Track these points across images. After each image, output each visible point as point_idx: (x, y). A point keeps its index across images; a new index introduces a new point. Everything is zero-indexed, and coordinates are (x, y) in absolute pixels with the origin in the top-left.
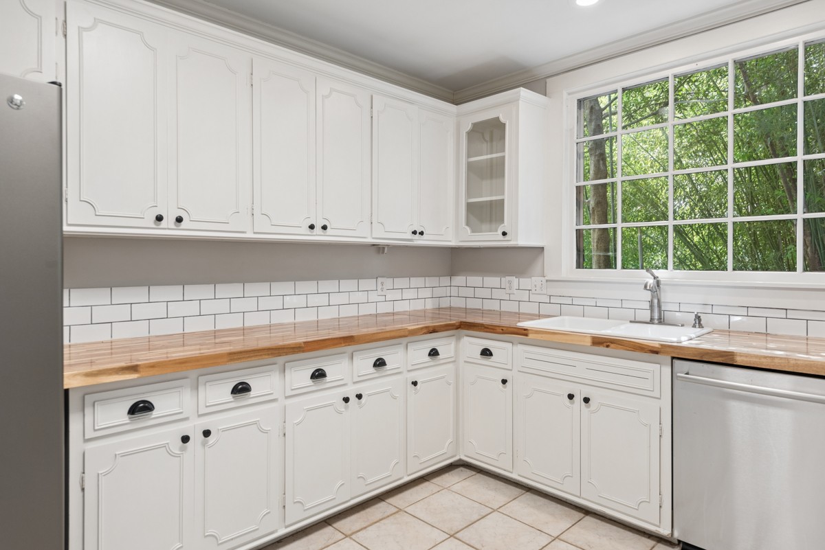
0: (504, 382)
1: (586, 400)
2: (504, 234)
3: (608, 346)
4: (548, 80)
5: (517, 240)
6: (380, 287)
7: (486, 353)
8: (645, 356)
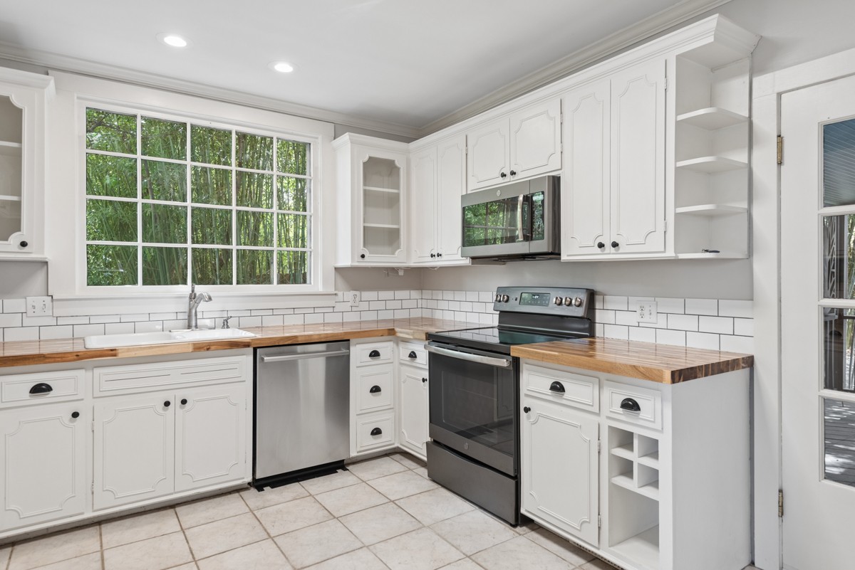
0: (75, 415)
1: (184, 402)
2: (25, 244)
3: (208, 349)
4: (50, 72)
5: (42, 252)
7: (40, 389)
8: (235, 351)
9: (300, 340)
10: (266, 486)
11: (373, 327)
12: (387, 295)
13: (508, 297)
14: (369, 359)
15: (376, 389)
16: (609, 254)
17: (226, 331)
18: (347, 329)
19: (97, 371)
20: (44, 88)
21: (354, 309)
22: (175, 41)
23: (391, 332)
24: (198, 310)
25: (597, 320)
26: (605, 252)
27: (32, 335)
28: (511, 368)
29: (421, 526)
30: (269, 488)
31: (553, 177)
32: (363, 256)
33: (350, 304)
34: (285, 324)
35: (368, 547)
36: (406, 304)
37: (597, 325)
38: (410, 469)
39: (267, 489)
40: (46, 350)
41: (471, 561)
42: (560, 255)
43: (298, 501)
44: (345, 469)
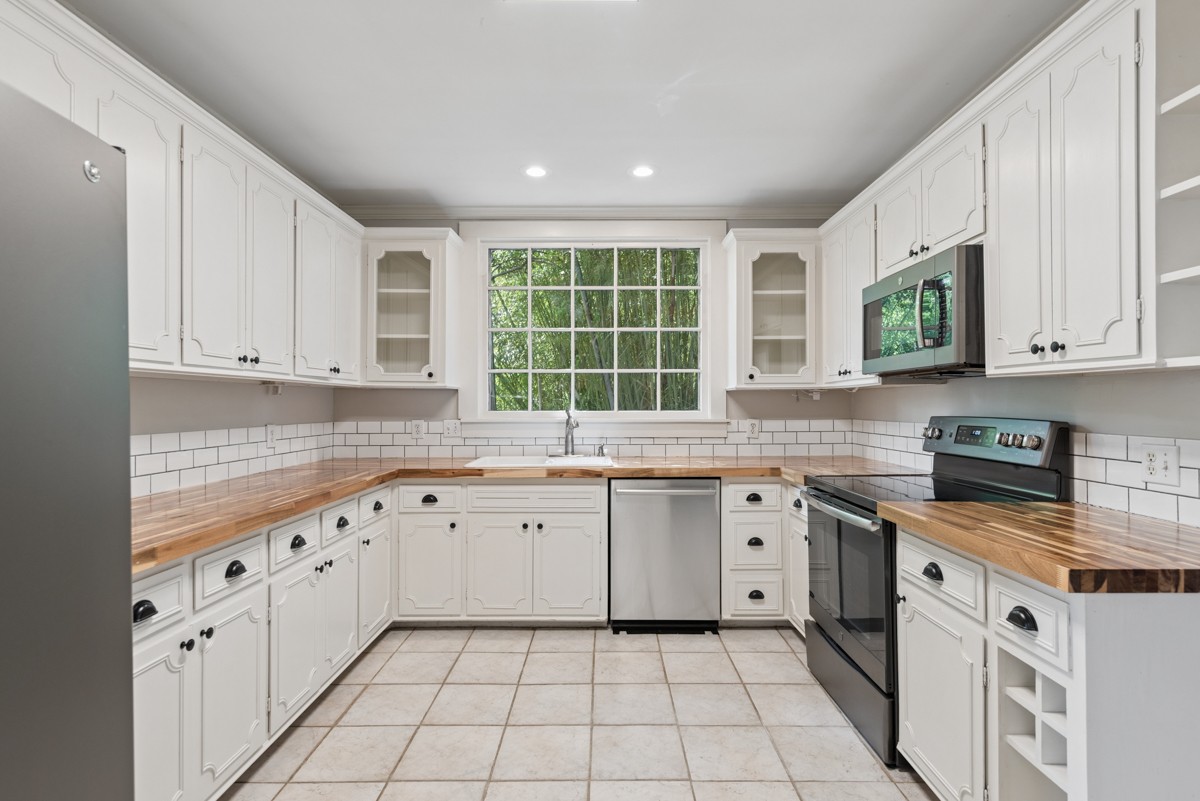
0: (453, 526)
1: (540, 526)
2: (430, 375)
3: (561, 476)
4: (461, 223)
5: (444, 382)
6: (269, 437)
7: (429, 499)
8: (589, 480)
9: (656, 475)
10: (623, 629)
11: (756, 464)
12: (800, 424)
13: (940, 431)
14: (747, 503)
15: (756, 542)
16: (1053, 362)
17: (601, 459)
18: (719, 465)
19: (470, 488)
20: (445, 239)
21: (752, 441)
22: (536, 172)
23: (776, 472)
24: (575, 436)
25: (1077, 474)
26: (1046, 360)
27: (446, 453)
28: (881, 535)
29: (758, 722)
30: (625, 632)
31: (975, 246)
32: (751, 377)
33: (746, 435)
34: (668, 455)
35: (678, 726)
36: (826, 438)
37: (1077, 483)
38: (793, 651)
39: (623, 633)
40: (433, 466)
41: (792, 788)
42: (983, 366)
43: (643, 654)
44: (715, 632)
